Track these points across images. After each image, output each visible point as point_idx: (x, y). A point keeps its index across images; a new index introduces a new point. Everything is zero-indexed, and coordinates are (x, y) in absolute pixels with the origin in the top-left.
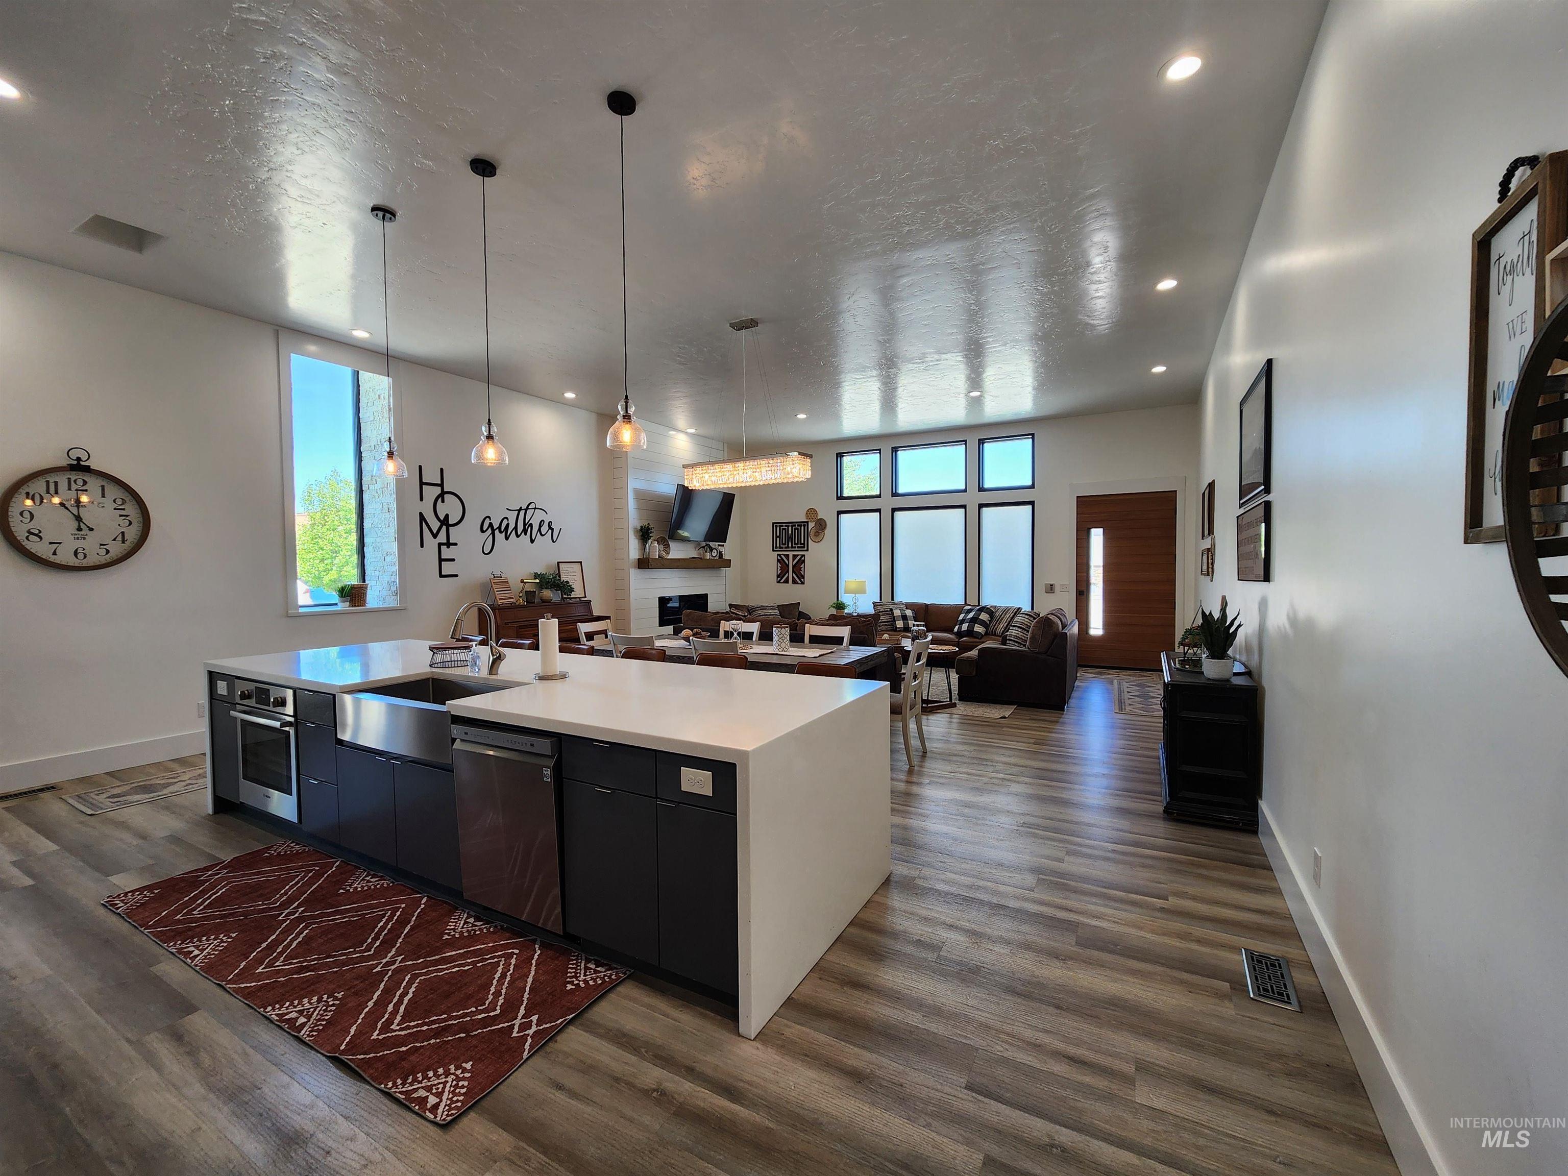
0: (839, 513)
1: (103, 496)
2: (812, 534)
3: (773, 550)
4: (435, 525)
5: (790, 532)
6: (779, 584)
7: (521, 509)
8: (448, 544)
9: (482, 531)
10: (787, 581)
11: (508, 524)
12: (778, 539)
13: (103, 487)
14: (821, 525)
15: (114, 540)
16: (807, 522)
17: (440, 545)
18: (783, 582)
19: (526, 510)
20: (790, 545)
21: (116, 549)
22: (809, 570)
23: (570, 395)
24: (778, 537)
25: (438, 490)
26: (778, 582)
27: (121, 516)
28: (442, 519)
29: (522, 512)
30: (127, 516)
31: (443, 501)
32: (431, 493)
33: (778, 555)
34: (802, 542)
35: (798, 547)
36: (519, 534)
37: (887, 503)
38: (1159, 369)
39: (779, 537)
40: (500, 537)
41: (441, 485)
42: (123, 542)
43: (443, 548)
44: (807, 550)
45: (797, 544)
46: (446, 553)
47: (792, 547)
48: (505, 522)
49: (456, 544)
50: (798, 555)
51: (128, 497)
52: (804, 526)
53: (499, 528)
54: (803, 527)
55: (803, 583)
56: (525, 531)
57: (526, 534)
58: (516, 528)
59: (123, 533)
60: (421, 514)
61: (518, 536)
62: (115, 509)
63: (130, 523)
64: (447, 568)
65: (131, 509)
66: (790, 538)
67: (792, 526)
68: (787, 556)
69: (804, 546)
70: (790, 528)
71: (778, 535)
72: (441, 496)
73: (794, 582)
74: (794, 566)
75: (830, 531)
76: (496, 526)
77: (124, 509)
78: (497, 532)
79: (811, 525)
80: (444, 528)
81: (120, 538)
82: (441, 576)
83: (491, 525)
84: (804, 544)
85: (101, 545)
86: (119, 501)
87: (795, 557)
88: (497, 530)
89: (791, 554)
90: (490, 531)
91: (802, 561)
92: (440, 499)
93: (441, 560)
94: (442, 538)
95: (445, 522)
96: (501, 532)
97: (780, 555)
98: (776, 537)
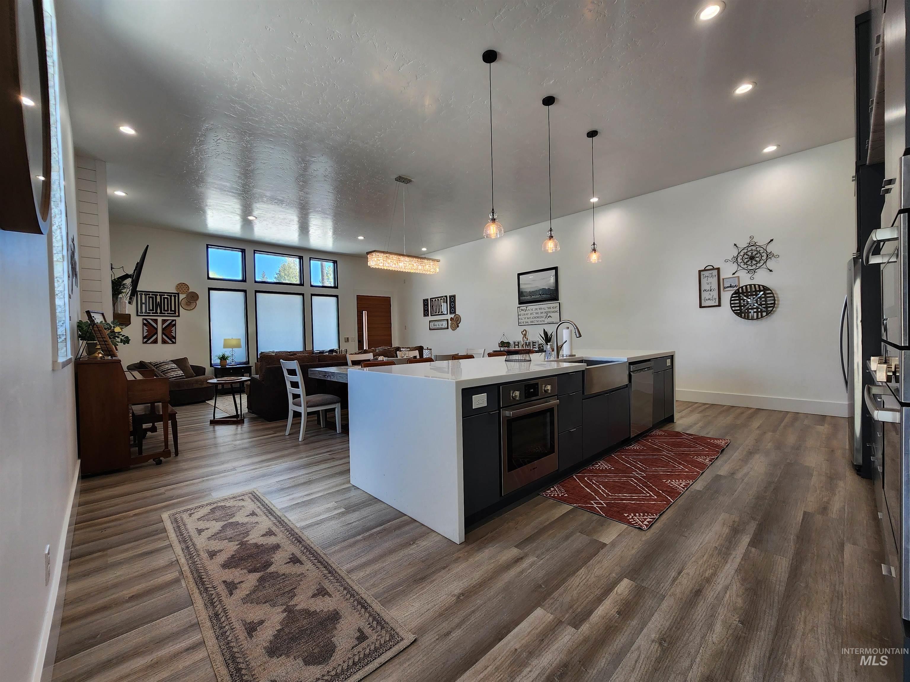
0: (210, 289)
2: (183, 303)
3: (137, 315)
5: (158, 300)
6: (145, 345)
10: (155, 342)
12: (144, 305)
14: (193, 298)
16: (178, 294)
18: (151, 343)
20: (159, 311)
22: (180, 331)
24: (143, 303)
26: (146, 343)
33: (143, 319)
34: (173, 309)
35: (167, 313)
37: (249, 286)
39: (145, 304)
44: (179, 316)
45: (168, 310)
47: (161, 313)
50: (168, 320)
52: (175, 297)
54: (173, 298)
55: (174, 343)
66: (159, 305)
67: (161, 296)
68: (156, 321)
69: (175, 313)
70: (158, 297)
71: (144, 301)
73: (164, 342)
74: (163, 329)
75: (202, 302)
79: (182, 296)
84: (175, 311)
87: (164, 321)
89: (160, 319)
91: (172, 324)
97: (146, 320)
98: (142, 303)
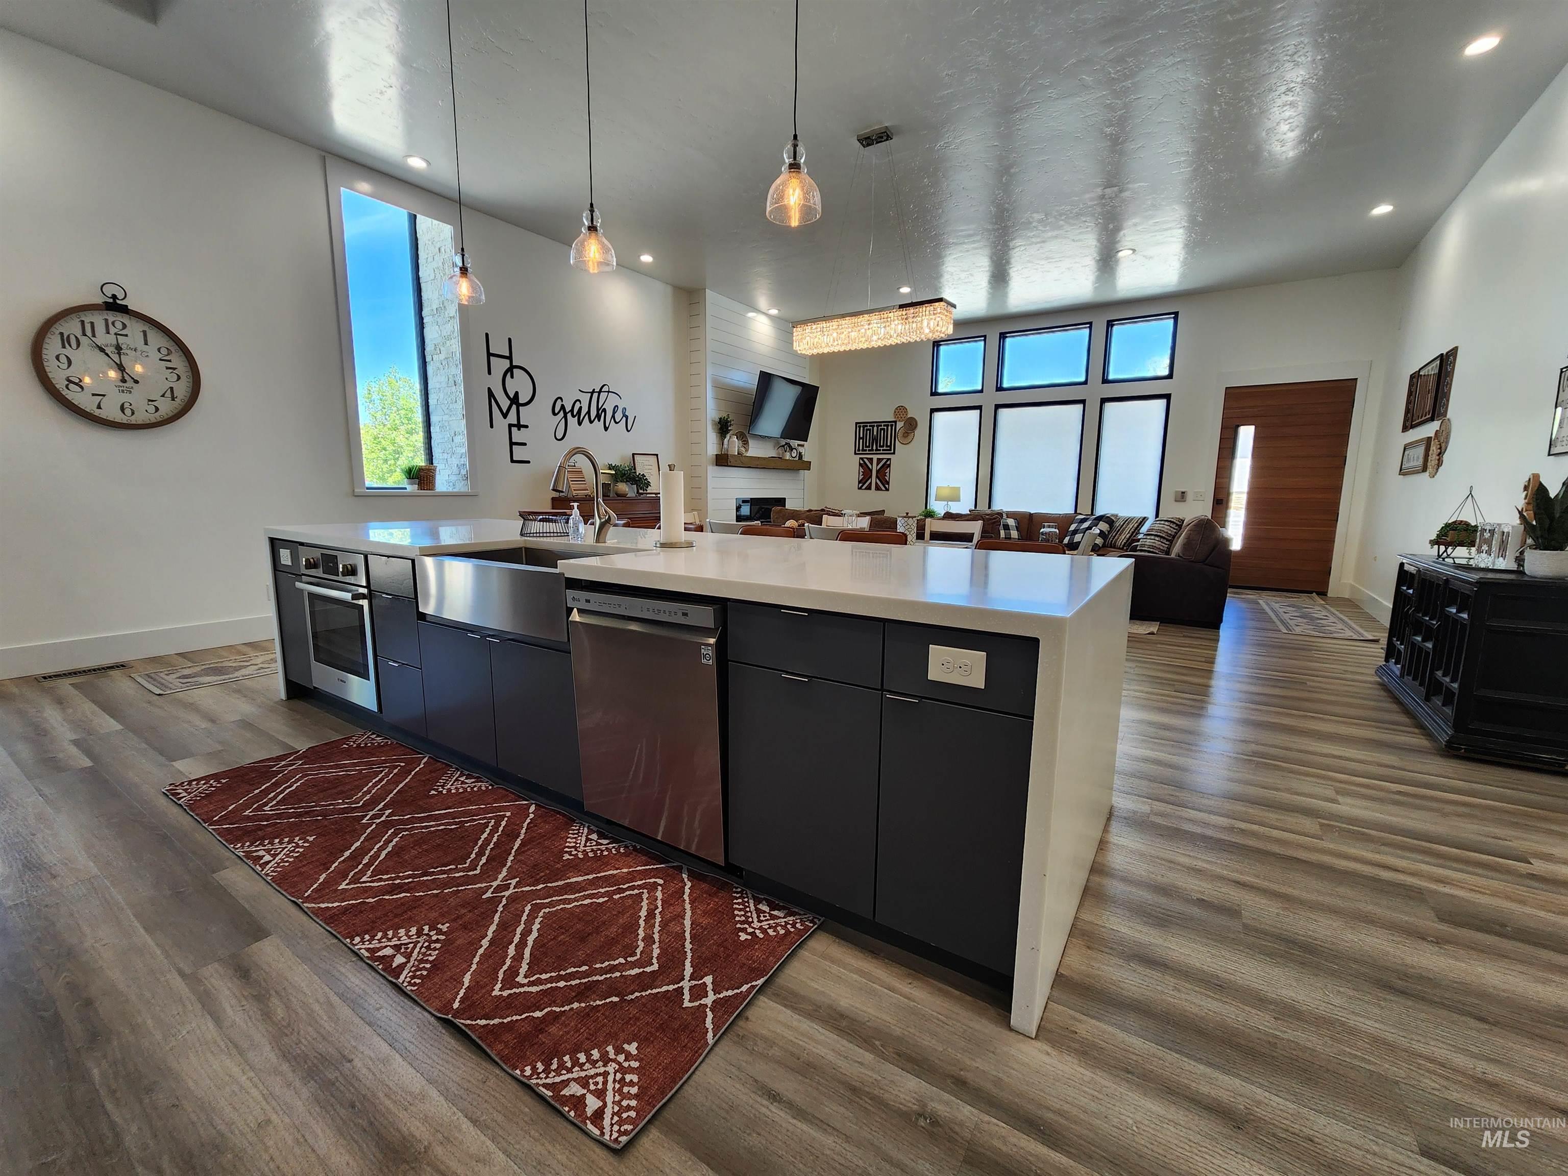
0: (933, 411)
1: (146, 344)
2: (900, 435)
3: (855, 454)
4: (505, 403)
5: (875, 433)
6: (861, 490)
7: (594, 391)
8: (519, 426)
9: (554, 414)
10: (869, 488)
11: (580, 408)
12: (861, 440)
13: (145, 333)
14: (911, 425)
15: (163, 396)
16: (895, 422)
17: (510, 426)
18: (865, 489)
19: (599, 392)
20: (874, 448)
21: (167, 407)
22: (894, 475)
23: (647, 258)
25: (506, 364)
26: (860, 488)
27: (167, 368)
28: (512, 397)
29: (596, 395)
30: (174, 369)
31: (512, 377)
32: (500, 366)
33: (860, 458)
34: (889, 444)
35: (883, 450)
36: (592, 419)
37: (991, 398)
38: (1383, 210)
39: (863, 438)
40: (573, 422)
41: (510, 358)
42: (173, 399)
43: (514, 429)
44: (894, 453)
45: (883, 446)
46: (517, 436)
47: (877, 450)
48: (577, 405)
49: (526, 427)
50: (883, 459)
51: (174, 348)
52: (892, 426)
53: (572, 411)
54: (890, 428)
55: (887, 490)
56: (598, 416)
57: (599, 420)
58: (589, 412)
59: (172, 388)
60: (489, 389)
61: (591, 422)
62: (161, 360)
63: (179, 378)
64: (519, 454)
65: (178, 361)
66: (875, 439)
67: (878, 426)
68: (871, 460)
69: (891, 449)
70: (875, 428)
71: (861, 436)
72: (510, 370)
73: (878, 488)
74: (878, 471)
75: (922, 430)
76: (568, 409)
77: (170, 361)
78: (569, 415)
79: (900, 425)
80: (514, 407)
81: (168, 394)
82: (512, 461)
83: (563, 407)
84: (890, 446)
85: (149, 400)
86: (164, 351)
87: (879, 460)
88: (570, 414)
89: (875, 457)
90: (562, 414)
91: (887, 466)
92: (509, 374)
93: (512, 444)
94: (512, 418)
95: (514, 400)
96: (573, 416)
97: (862, 459)
98: (860, 438)
